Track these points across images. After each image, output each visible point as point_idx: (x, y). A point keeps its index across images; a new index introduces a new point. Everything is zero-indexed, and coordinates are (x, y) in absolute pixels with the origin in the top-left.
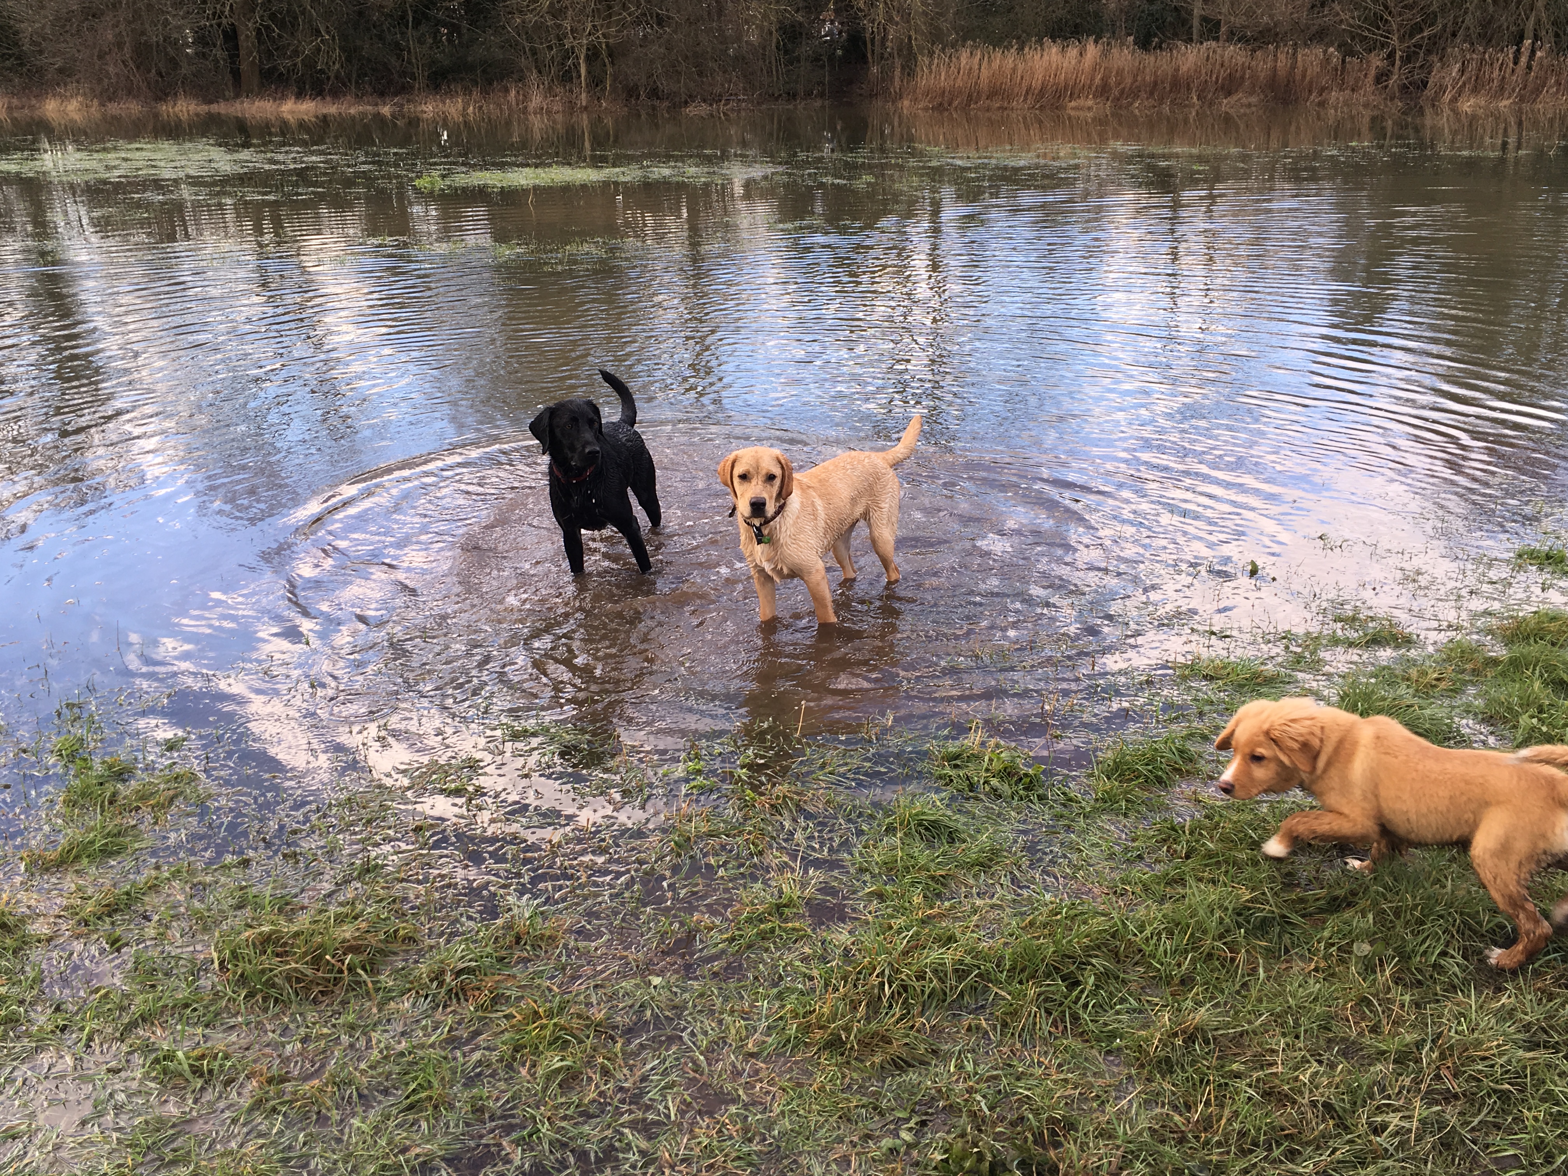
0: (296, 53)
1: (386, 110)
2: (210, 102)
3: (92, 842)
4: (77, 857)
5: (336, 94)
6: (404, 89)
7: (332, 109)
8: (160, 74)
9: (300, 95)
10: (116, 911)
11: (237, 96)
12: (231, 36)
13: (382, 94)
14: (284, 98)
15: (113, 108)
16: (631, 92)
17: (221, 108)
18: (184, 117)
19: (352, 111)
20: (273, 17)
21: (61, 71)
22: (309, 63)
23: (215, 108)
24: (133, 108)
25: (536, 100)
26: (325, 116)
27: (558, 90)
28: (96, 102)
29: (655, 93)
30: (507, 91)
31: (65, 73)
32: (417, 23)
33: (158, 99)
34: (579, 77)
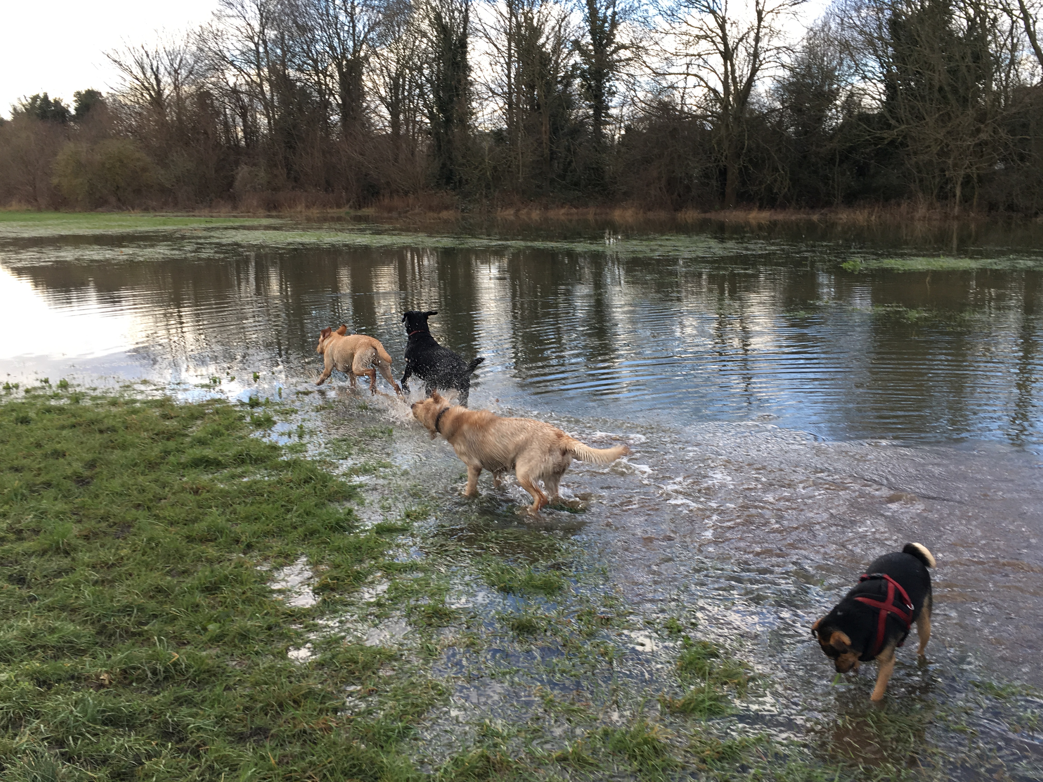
0: (761, 183)
1: (815, 217)
2: (705, 212)
5: (783, 207)
6: (828, 204)
7: (780, 216)
8: (679, 195)
9: (761, 208)
10: (723, 758)
11: (722, 208)
12: (723, 173)
13: (812, 208)
14: (751, 209)
15: (651, 215)
16: (992, 207)
17: (712, 216)
18: (689, 221)
19: (793, 218)
20: (751, 161)
22: (769, 189)
23: (708, 215)
24: (662, 215)
25: (921, 211)
26: (775, 221)
27: (938, 205)
28: (642, 211)
29: (1011, 207)
30: (899, 205)
31: (626, 194)
32: (841, 162)
33: (676, 210)
34: (955, 196)
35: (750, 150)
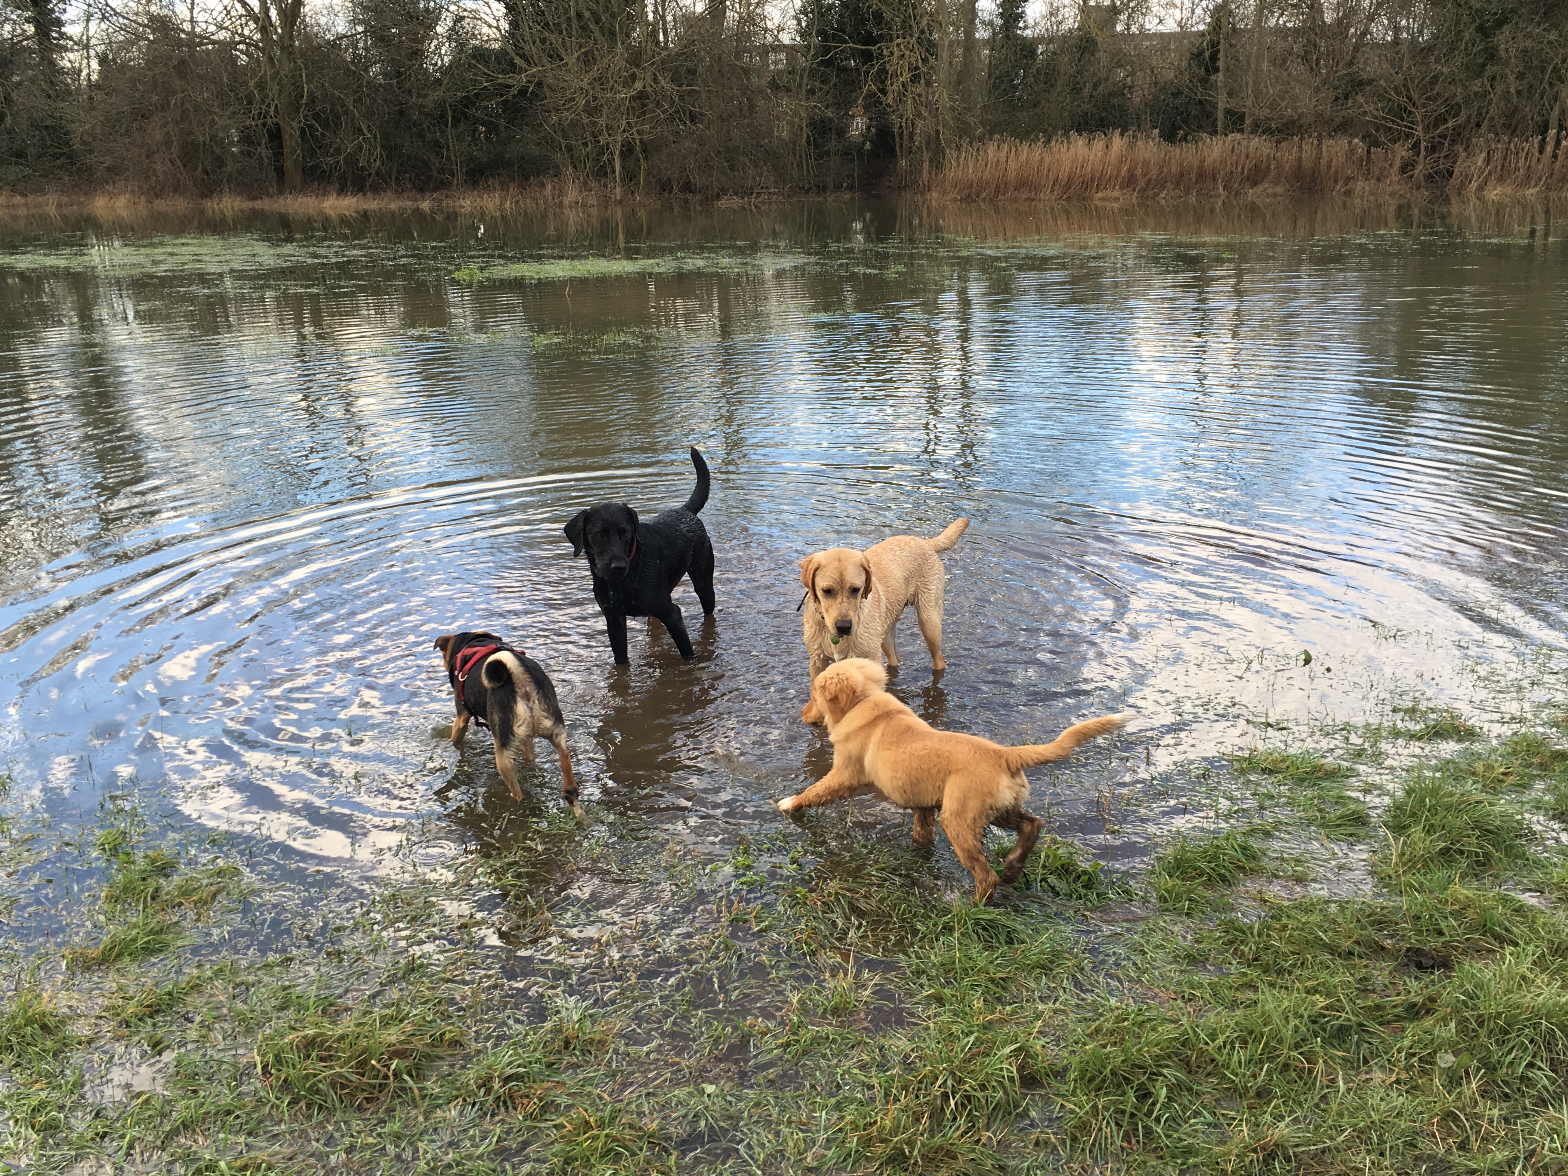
0: (338, 151)
1: (425, 205)
2: (255, 199)
3: (134, 940)
4: (119, 955)
5: (376, 190)
6: (442, 185)
7: (372, 204)
8: (206, 172)
9: (342, 191)
10: (157, 1012)
11: (281, 192)
12: (276, 135)
13: (421, 190)
14: (325, 193)
15: (161, 205)
16: (665, 186)
17: (264, 204)
18: (229, 213)
19: (393, 206)
20: (316, 116)
21: (110, 169)
22: (352, 161)
23: (258, 204)
24: (180, 205)
25: (572, 194)
26: (366, 212)
27: (594, 184)
28: (143, 199)
29: (687, 187)
30: (543, 186)
31: (114, 171)
32: (456, 121)
33: (203, 196)
34: (614, 172)
35: (313, 100)
